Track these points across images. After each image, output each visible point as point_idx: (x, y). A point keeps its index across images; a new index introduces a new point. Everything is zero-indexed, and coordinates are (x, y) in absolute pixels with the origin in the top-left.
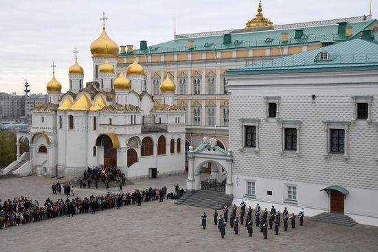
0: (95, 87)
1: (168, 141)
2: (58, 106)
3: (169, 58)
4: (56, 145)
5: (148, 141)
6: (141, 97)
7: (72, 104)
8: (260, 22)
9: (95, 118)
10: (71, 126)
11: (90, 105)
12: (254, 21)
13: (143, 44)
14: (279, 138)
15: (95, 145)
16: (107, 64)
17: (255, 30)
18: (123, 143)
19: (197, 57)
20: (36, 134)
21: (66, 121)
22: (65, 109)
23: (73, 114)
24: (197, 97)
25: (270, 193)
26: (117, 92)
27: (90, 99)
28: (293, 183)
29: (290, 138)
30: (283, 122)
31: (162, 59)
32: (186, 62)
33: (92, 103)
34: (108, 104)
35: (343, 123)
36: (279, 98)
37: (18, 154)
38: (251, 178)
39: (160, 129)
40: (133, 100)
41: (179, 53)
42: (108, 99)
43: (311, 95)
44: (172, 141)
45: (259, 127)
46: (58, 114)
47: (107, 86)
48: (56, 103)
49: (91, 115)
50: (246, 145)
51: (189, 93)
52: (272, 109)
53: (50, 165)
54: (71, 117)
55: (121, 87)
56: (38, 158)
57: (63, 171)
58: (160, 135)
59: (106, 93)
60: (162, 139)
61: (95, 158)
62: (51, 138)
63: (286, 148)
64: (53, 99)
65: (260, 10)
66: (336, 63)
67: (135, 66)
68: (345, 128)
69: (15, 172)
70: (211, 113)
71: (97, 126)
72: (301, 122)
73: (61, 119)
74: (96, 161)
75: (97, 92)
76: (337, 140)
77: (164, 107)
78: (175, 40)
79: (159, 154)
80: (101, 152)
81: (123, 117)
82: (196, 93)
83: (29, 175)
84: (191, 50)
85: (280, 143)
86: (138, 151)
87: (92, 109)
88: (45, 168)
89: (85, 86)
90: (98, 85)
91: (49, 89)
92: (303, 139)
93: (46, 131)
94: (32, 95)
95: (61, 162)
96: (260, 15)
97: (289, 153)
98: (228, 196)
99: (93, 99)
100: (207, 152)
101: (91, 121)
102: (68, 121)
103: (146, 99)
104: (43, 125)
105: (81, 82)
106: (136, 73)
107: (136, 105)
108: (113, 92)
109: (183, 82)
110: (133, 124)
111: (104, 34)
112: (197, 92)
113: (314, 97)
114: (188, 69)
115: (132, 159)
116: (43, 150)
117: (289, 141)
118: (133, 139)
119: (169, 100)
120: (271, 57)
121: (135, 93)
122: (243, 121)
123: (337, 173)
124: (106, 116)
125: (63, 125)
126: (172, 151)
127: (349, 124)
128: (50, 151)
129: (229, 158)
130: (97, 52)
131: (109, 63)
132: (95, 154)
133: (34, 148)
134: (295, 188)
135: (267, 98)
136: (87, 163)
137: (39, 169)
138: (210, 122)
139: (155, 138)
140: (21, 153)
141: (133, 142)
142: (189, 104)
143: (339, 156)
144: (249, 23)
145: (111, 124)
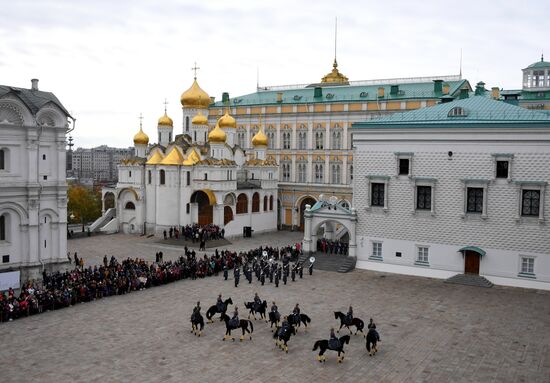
0: (186, 140)
1: (262, 198)
2: (146, 160)
3: (256, 111)
4: (145, 201)
5: (243, 197)
6: (233, 151)
7: (162, 158)
8: (337, 78)
9: (188, 173)
10: (163, 181)
11: (182, 159)
12: (330, 76)
13: (226, 96)
14: (411, 196)
15: (189, 201)
16: (200, 116)
17: (331, 85)
18: (220, 200)
19: (287, 110)
20: (123, 189)
21: (157, 176)
22: (155, 163)
23: (164, 168)
24: (286, 152)
25: (399, 255)
26: (212, 144)
27: (182, 152)
28: (425, 244)
29: (424, 197)
30: (417, 180)
31: (249, 111)
32: (275, 115)
33: (185, 157)
34: (202, 158)
35: (482, 182)
36: (412, 154)
37: (103, 210)
38: (377, 239)
39: (254, 185)
40: (227, 155)
41: (266, 105)
42: (202, 153)
43: (447, 151)
44: (266, 198)
45: (388, 185)
46: (147, 169)
47: (201, 139)
48: (143, 156)
49: (184, 171)
50: (373, 204)
51: (278, 147)
52: (404, 166)
53: (138, 222)
54: (162, 172)
55: (217, 140)
56: (125, 215)
57: (152, 229)
58: (254, 191)
59: (199, 147)
60: (256, 196)
61: (189, 216)
62: (139, 193)
63: (418, 208)
64: (140, 153)
65: (335, 66)
66: (472, 118)
67: (227, 119)
68: (484, 186)
69: (102, 229)
70: (302, 168)
71: (191, 181)
72: (436, 180)
73: (150, 174)
74: (189, 219)
75: (189, 146)
76: (474, 199)
77: (257, 162)
78: (259, 93)
79: (253, 211)
80: (195, 210)
81: (220, 173)
82: (285, 147)
83: (116, 233)
84: (280, 103)
85: (412, 202)
86: (234, 209)
87: (185, 163)
88: (133, 226)
89: (174, 140)
90: (190, 139)
91: (136, 141)
92: (438, 197)
93: (134, 186)
94: (79, 149)
95: (150, 219)
96: (335, 70)
97: (422, 213)
98: (351, 258)
99: (185, 152)
100: (327, 210)
101: (184, 176)
102: (158, 175)
103: (238, 153)
104: (131, 180)
105: (170, 134)
106: (227, 125)
107: (229, 159)
108: (207, 145)
109: (271, 135)
110: (229, 180)
111: (196, 84)
112: (287, 147)
113: (450, 154)
114: (277, 123)
115: (228, 217)
116: (130, 206)
117: (422, 200)
118: (230, 195)
119: (262, 154)
120: (387, 112)
121: (228, 146)
122: (370, 178)
123: (474, 234)
124: (200, 171)
125: (152, 180)
126: (265, 209)
127: (488, 183)
128: (139, 207)
129: (354, 218)
130: (188, 103)
131: (203, 114)
132: (188, 212)
133: (120, 205)
134: (426, 249)
135: (399, 154)
136: (179, 221)
137: (126, 227)
138: (300, 178)
139: (250, 194)
140: (106, 210)
141: (229, 200)
142: (278, 159)
143: (477, 216)
144: (325, 79)
145: (206, 179)
